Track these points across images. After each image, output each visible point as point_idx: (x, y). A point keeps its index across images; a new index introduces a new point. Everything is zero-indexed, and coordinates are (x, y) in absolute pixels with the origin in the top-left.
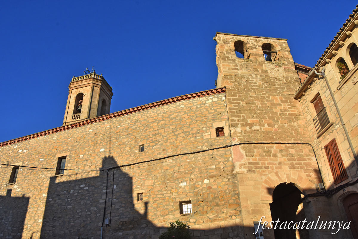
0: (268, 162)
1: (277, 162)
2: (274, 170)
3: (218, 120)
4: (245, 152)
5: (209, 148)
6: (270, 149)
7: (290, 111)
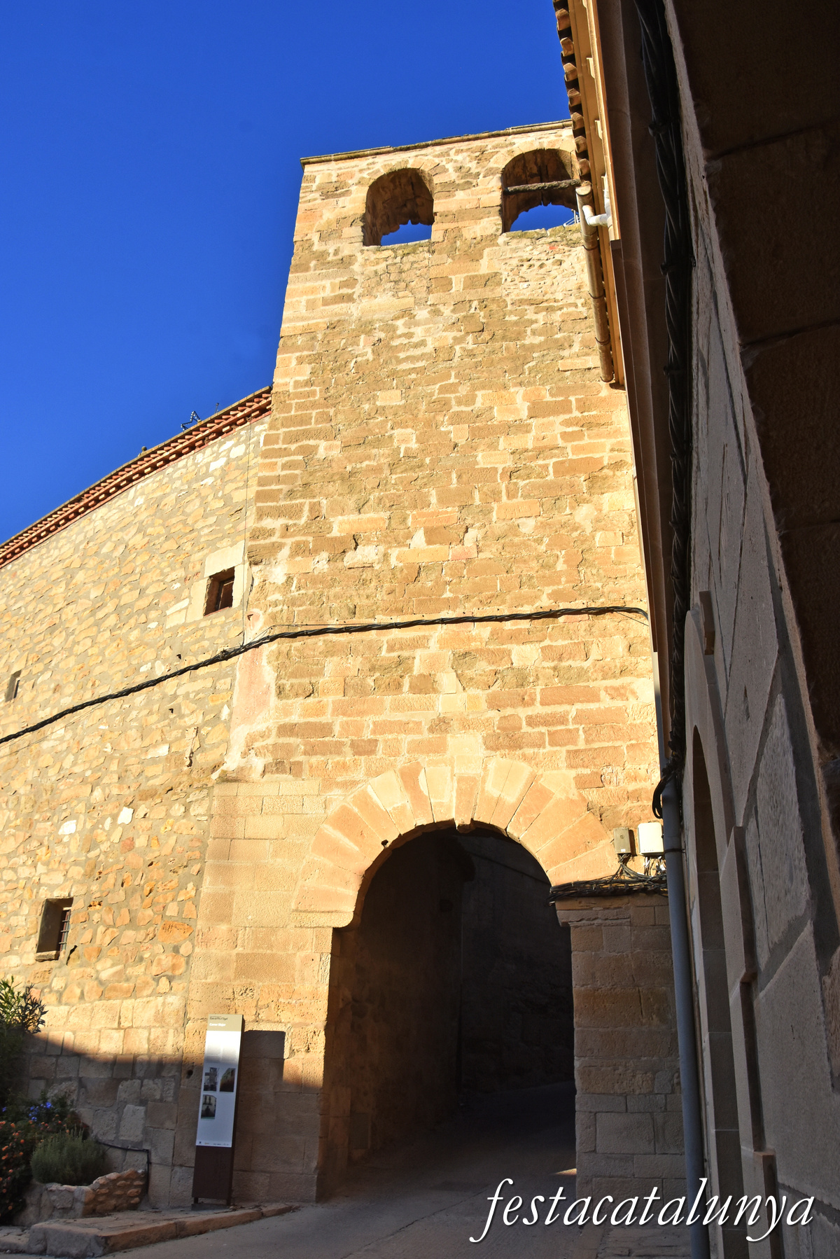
0: (379, 718)
1: (425, 718)
2: (401, 762)
3: (225, 542)
4: (279, 678)
5: (172, 666)
6: (405, 654)
7: (569, 450)
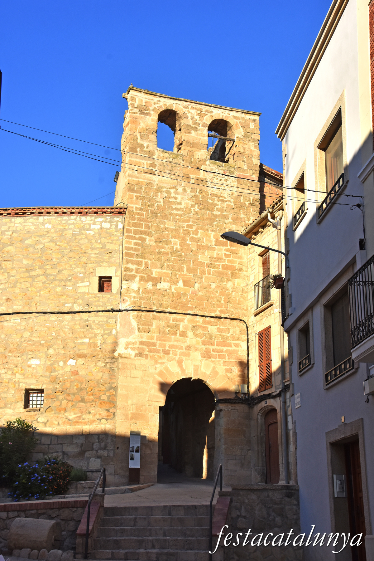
0: (171, 343)
1: (184, 345)
2: (177, 358)
3: (105, 264)
4: (138, 325)
5: (84, 309)
6: (177, 323)
7: (226, 261)
